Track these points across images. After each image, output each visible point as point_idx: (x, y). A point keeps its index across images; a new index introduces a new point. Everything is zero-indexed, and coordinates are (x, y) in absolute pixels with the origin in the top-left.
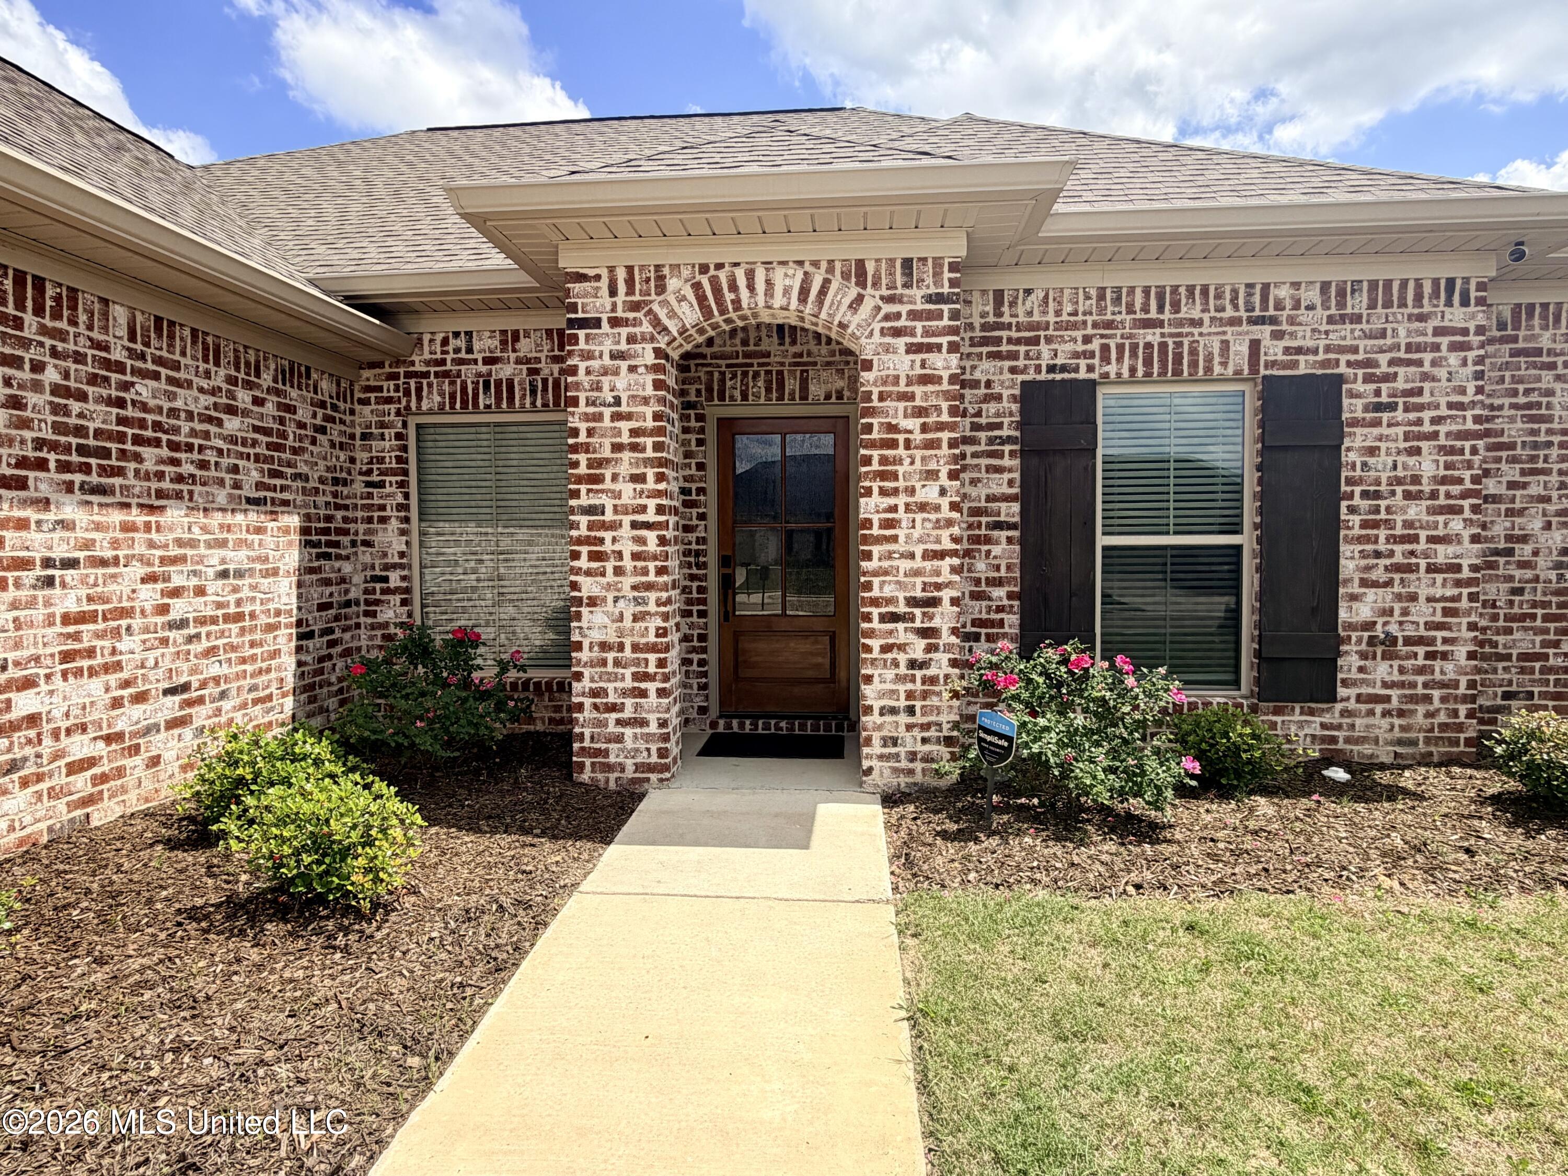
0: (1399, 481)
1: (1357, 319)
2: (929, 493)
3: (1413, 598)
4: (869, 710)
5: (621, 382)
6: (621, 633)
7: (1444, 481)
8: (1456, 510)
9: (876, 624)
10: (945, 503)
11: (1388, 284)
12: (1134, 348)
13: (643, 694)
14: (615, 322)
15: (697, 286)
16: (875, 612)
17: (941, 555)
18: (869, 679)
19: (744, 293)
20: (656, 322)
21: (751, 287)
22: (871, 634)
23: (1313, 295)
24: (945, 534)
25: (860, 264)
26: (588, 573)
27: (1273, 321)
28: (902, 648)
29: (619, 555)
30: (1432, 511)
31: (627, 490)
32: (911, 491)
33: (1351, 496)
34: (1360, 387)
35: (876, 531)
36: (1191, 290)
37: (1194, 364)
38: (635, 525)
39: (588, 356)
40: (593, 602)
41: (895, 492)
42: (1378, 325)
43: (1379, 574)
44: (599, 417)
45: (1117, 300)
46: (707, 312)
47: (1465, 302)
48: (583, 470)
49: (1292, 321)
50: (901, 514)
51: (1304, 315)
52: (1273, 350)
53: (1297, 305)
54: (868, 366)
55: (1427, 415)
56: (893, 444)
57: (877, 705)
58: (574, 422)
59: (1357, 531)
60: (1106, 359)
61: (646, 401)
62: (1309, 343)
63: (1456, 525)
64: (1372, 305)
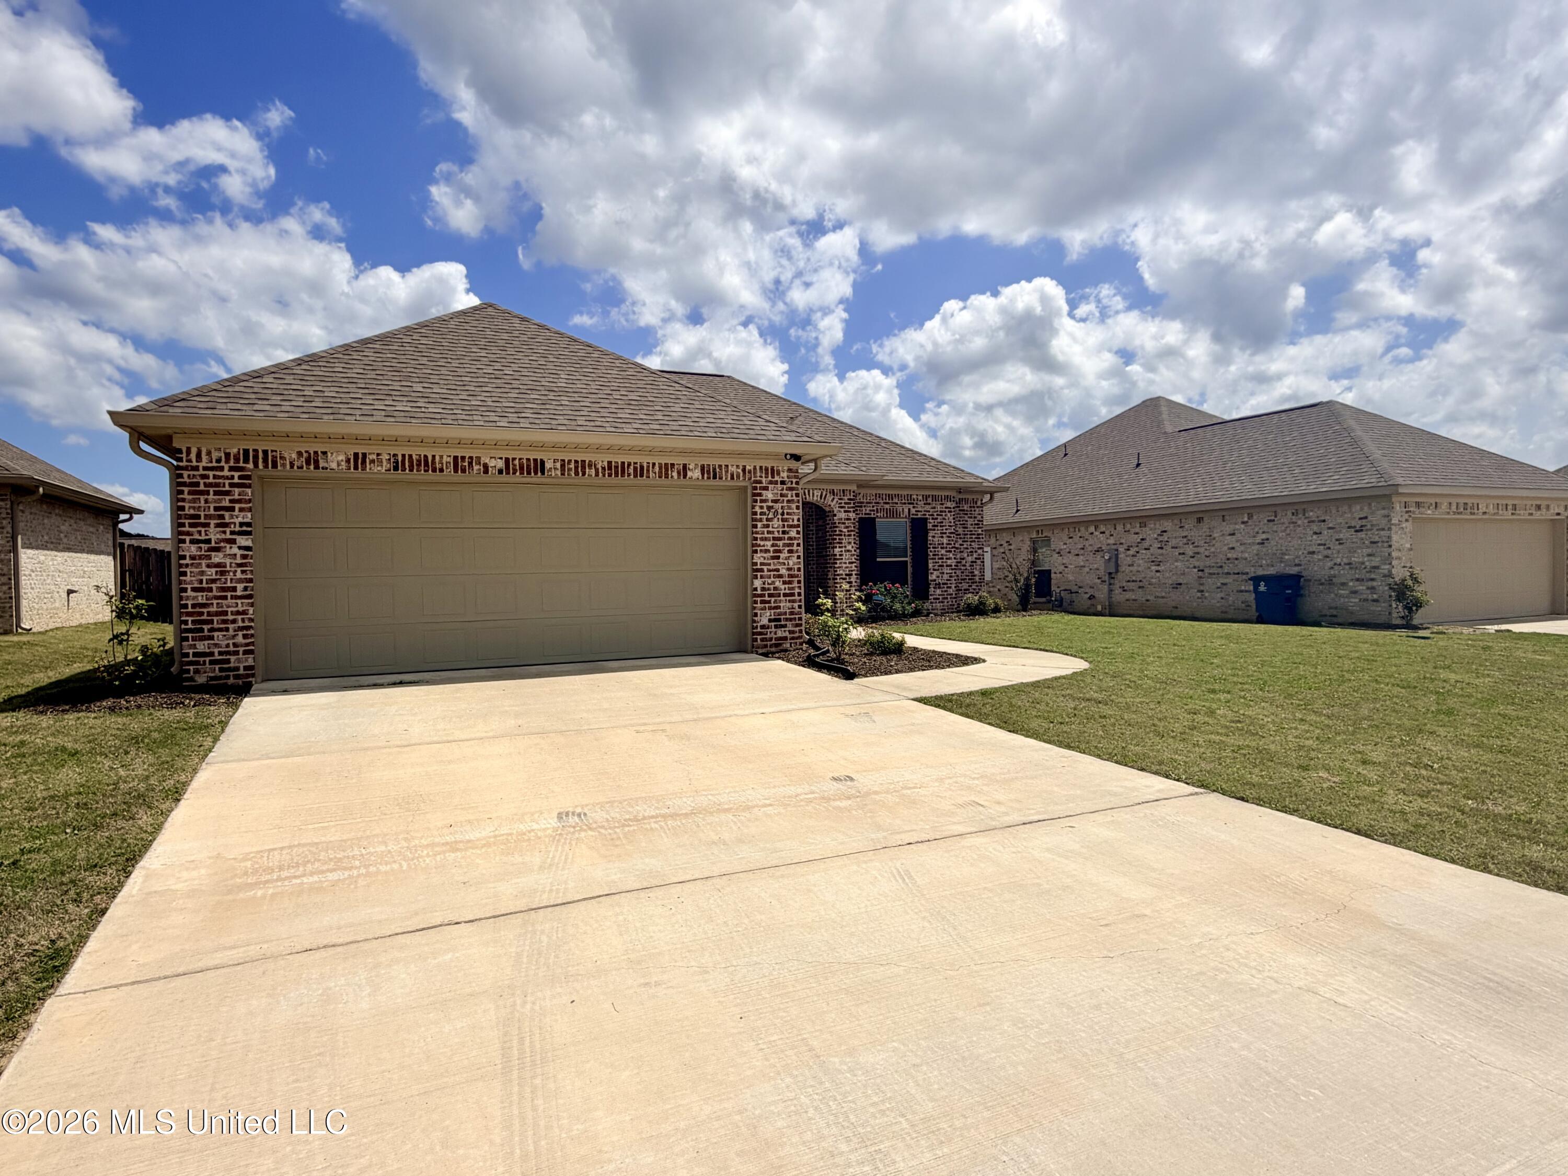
0: (940, 544)
1: (930, 504)
2: (849, 547)
3: (943, 573)
11: (934, 496)
12: (883, 509)
17: (853, 563)
19: (812, 496)
23: (920, 498)
24: (853, 558)
25: (833, 490)
27: (913, 503)
32: (845, 547)
33: (930, 548)
34: (931, 521)
35: (837, 557)
36: (895, 495)
37: (897, 514)
41: (841, 547)
42: (935, 505)
45: (880, 497)
47: (950, 501)
49: (917, 504)
50: (843, 553)
51: (919, 502)
52: (913, 511)
53: (917, 500)
54: (835, 515)
56: (841, 535)
59: (932, 557)
60: (877, 512)
62: (920, 510)
64: (932, 502)
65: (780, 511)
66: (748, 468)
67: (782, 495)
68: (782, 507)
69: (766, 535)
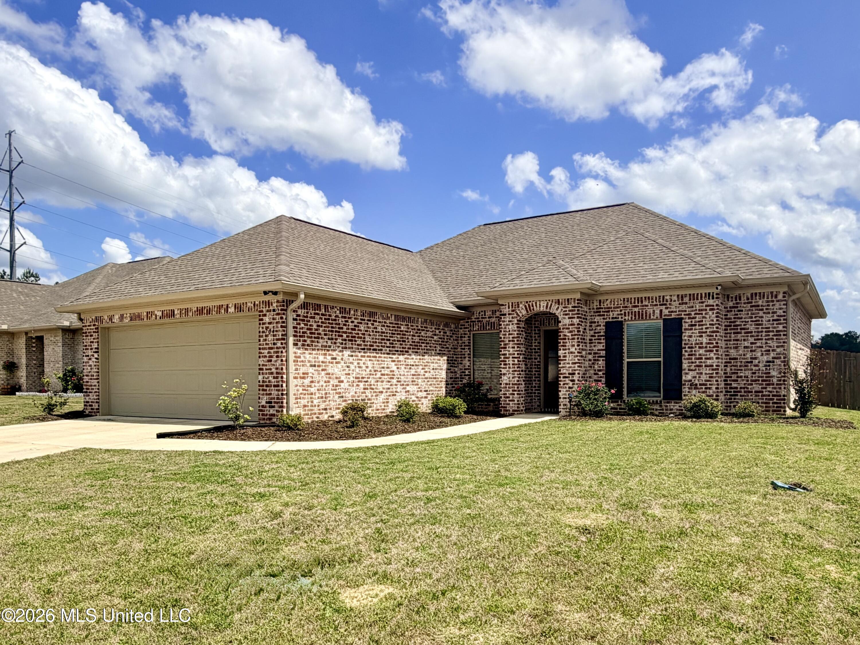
0: (697, 344)
1: (686, 303)
2: (573, 350)
3: (701, 373)
4: (560, 398)
5: (510, 327)
6: (510, 381)
7: (709, 343)
8: (712, 351)
9: (562, 379)
10: (576, 352)
11: (694, 294)
12: (632, 312)
13: (514, 394)
14: (509, 314)
15: (525, 306)
16: (562, 376)
17: (575, 363)
18: (560, 391)
19: (535, 307)
20: (517, 314)
21: (536, 306)
22: (561, 381)
23: (675, 298)
24: (576, 359)
25: (559, 300)
26: (503, 368)
27: (665, 305)
28: (567, 384)
29: (509, 364)
30: (706, 351)
31: (511, 350)
32: (569, 349)
33: (685, 348)
34: (687, 320)
35: (562, 358)
36: (645, 298)
37: (646, 316)
38: (513, 358)
39: (504, 321)
40: (504, 374)
41: (566, 349)
42: (691, 305)
43: (693, 368)
44: (505, 335)
45: (628, 301)
46: (527, 311)
47: (713, 298)
48: (502, 346)
49: (670, 304)
50: (567, 354)
51: (673, 303)
52: (666, 312)
53: (671, 301)
54: (560, 322)
55: (704, 327)
56: (565, 339)
57: (562, 397)
58: (501, 336)
59: (687, 357)
60: (625, 315)
61: (515, 331)
62: (675, 310)
63: (712, 355)
64: (690, 300)
65: (272, 330)
66: (257, 303)
67: (273, 319)
68: (273, 327)
69: (265, 346)
